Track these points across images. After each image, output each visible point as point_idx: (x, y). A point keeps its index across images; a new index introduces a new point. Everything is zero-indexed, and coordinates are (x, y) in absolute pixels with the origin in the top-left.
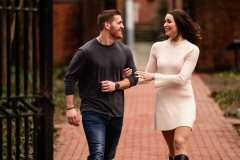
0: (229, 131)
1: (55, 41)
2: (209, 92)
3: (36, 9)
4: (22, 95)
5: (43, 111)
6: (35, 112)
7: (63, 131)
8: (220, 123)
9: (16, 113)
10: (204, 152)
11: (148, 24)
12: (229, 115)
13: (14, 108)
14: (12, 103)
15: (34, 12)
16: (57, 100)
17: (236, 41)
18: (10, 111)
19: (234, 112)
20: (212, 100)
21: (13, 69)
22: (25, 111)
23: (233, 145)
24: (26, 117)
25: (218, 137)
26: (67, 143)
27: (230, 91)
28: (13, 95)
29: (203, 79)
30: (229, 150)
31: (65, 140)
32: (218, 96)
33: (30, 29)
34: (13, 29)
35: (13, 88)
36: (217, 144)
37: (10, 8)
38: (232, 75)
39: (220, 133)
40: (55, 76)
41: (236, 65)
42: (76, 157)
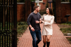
0: (65, 39)
1: (18, 15)
2: (60, 29)
3: (12, 6)
4: (8, 29)
5: (14, 34)
6: (12, 34)
7: (20, 39)
8: (63, 37)
9: (7, 34)
10: (58, 45)
11: (43, 10)
12: (65, 35)
13: (6, 33)
14: (6, 32)
15: (12, 7)
16: (18, 31)
17: (67, 15)
18: (5, 34)
19: (66, 34)
20: (60, 31)
21: (6, 22)
22: (9, 34)
23: (66, 43)
24: (10, 35)
25: (62, 41)
26: (21, 42)
27: (65, 28)
28: (6, 29)
29: (58, 25)
30: (65, 44)
31: (20, 42)
32: (62, 30)
33: (11, 12)
34: (6, 11)
35: (6, 27)
36: (62, 43)
37: (5, 6)
38: (66, 24)
39: (63, 40)
40: (18, 24)
41: (67, 22)
42: (23, 46)
